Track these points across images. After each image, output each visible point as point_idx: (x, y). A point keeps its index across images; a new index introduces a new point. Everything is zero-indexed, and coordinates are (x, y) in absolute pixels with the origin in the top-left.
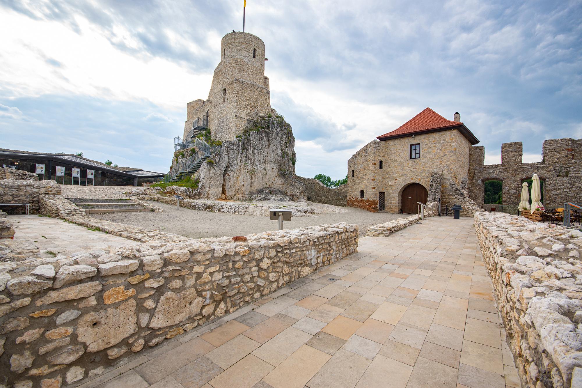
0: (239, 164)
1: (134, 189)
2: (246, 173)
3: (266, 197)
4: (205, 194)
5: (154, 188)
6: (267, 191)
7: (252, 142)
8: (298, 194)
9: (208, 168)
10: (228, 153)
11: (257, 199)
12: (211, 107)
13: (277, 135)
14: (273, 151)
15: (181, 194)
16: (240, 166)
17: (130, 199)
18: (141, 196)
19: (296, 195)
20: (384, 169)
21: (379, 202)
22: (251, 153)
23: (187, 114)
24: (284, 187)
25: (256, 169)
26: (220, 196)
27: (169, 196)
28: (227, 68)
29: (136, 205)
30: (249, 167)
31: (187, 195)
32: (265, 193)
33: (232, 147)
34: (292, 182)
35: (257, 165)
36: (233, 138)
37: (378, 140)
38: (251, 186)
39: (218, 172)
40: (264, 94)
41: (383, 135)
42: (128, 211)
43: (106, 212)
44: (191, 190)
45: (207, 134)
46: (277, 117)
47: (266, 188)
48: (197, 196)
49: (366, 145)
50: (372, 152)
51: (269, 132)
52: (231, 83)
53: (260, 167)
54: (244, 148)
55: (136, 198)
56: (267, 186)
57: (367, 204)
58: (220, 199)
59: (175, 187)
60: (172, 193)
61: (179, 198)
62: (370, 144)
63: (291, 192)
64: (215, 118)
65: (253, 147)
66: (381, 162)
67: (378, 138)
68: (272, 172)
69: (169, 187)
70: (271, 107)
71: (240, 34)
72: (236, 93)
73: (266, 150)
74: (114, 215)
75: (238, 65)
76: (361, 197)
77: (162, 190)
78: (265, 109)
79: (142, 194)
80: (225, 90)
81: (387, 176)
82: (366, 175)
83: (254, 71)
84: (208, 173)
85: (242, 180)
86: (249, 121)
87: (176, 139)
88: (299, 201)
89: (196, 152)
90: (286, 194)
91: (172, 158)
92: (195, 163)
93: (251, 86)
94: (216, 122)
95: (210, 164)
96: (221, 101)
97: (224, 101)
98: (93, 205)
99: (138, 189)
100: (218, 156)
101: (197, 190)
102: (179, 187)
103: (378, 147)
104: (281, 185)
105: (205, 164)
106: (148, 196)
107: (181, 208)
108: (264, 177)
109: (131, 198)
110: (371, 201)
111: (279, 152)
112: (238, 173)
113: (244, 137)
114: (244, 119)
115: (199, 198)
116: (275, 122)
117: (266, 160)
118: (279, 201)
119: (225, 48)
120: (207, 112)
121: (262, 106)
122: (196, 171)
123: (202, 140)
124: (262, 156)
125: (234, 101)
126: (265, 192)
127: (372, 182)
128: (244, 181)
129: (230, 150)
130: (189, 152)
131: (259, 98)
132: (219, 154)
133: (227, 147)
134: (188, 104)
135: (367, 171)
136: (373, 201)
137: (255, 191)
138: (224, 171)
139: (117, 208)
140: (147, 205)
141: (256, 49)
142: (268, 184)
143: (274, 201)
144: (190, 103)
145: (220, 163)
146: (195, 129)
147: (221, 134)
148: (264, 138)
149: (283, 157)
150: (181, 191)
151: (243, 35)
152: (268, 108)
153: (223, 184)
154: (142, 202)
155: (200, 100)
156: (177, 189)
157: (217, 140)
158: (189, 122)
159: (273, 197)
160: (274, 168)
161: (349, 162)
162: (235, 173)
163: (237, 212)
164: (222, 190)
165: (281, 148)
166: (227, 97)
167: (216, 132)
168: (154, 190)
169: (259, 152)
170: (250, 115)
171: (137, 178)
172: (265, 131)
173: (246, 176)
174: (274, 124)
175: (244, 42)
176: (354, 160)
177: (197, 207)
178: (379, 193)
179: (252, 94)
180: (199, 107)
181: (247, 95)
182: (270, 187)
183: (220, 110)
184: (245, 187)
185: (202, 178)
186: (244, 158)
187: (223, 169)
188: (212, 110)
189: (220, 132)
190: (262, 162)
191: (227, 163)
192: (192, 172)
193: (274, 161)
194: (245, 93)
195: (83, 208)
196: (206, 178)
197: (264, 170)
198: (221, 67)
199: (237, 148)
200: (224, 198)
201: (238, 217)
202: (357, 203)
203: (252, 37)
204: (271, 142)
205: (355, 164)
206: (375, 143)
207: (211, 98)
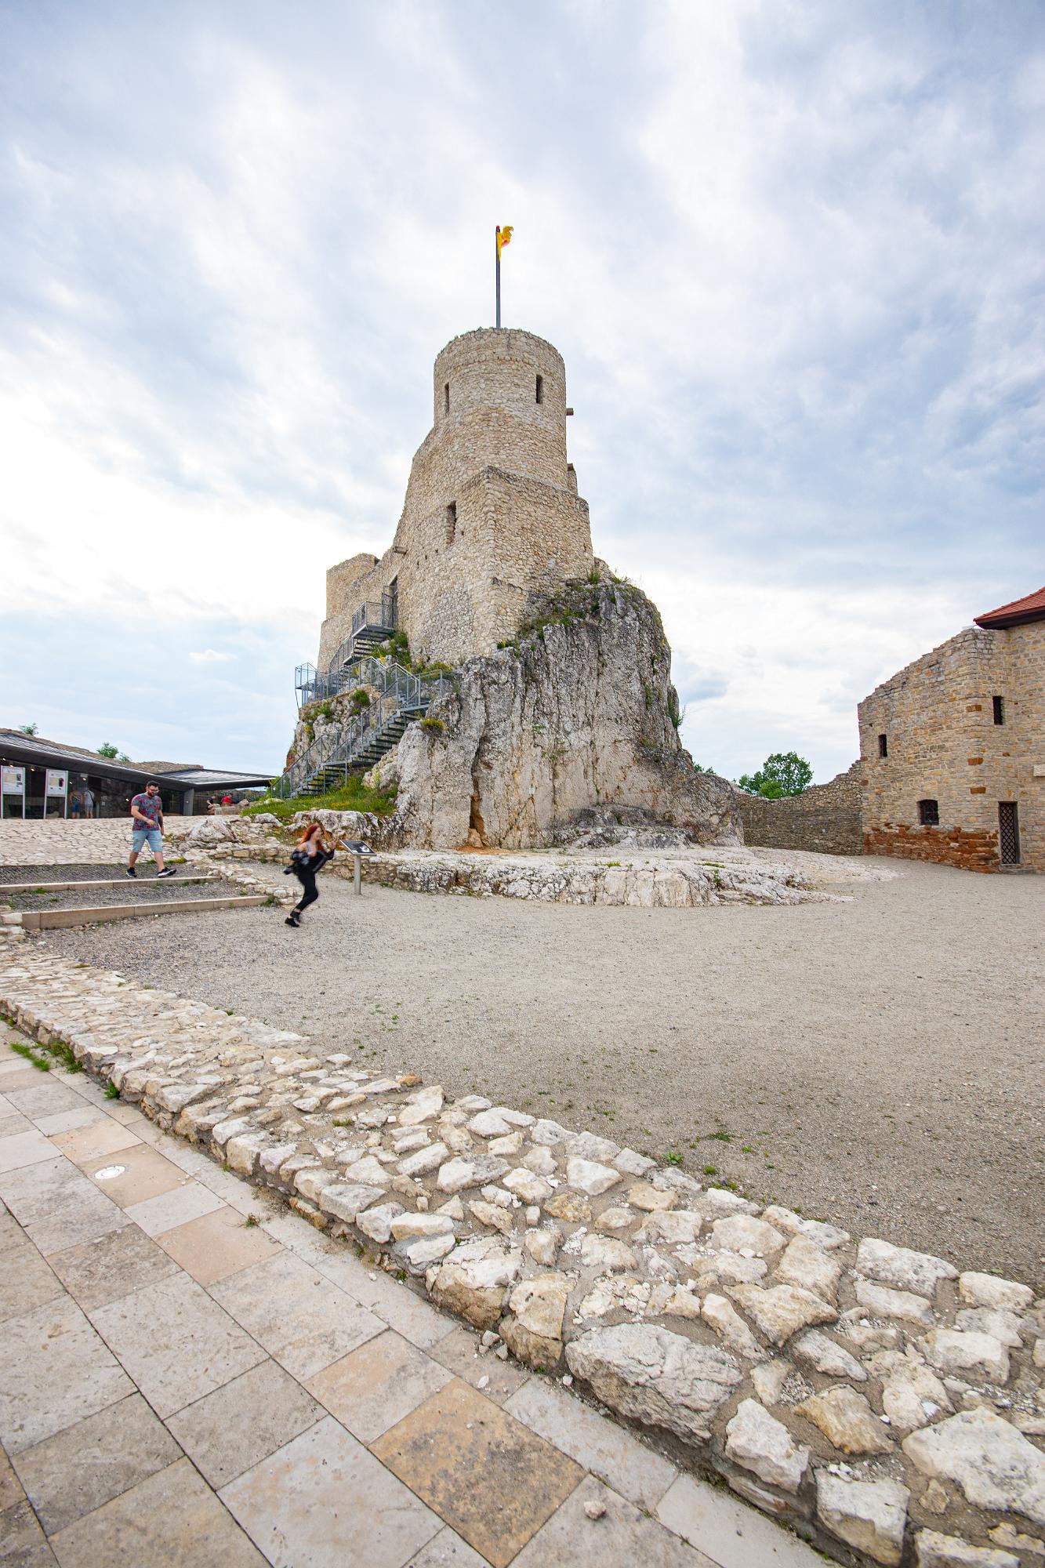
0: (518, 729)
1: (195, 824)
2: (539, 758)
3: (607, 835)
4: (421, 831)
5: (253, 818)
6: (608, 815)
7: (551, 657)
8: (715, 820)
9: (427, 744)
10: (485, 696)
11: (579, 842)
12: (404, 568)
13: (625, 632)
14: (616, 687)
15: (345, 835)
16: (520, 737)
17: (185, 861)
18: (221, 848)
19: (707, 826)
20: (1008, 723)
21: (999, 836)
22: (550, 693)
23: (328, 599)
24: (660, 800)
25: (566, 745)
26: (465, 835)
28: (456, 441)
29: (210, 882)
30: (547, 740)
31: (364, 837)
32: (601, 821)
33: (494, 675)
34: (690, 782)
35: (568, 733)
36: (487, 648)
37: (978, 627)
38: (554, 802)
39: (458, 759)
40: (572, 512)
41: (995, 612)
42: (185, 910)
43: (104, 917)
44: (375, 822)
45: (396, 648)
46: (616, 581)
47: (598, 804)
48: (395, 841)
49: (935, 650)
50: (964, 670)
51: (598, 628)
52: (475, 483)
53: (578, 739)
54: (531, 678)
55: (205, 855)
56: (602, 798)
57: (953, 844)
58: (467, 846)
59: (322, 813)
61: (360, 851)
62: (954, 645)
63: (687, 814)
64: (421, 597)
65: (555, 675)
66: (998, 701)
67: (978, 621)
68: (616, 752)
69: (304, 812)
70: (596, 554)
71: (494, 335)
72: (493, 509)
73: (592, 685)
74: (133, 931)
75: (491, 428)
76: (923, 823)
77: (280, 825)
78: (577, 558)
79: (221, 841)
80: (452, 508)
81: (1022, 746)
82: (941, 748)
83: (540, 445)
84: (427, 762)
85: (527, 783)
86: (534, 596)
87: (299, 670)
88: (719, 845)
89: (371, 701)
90: (668, 821)
91: (295, 726)
92: (370, 737)
93: (534, 488)
94: (428, 607)
95: (433, 730)
96: (441, 543)
97: (451, 540)
98: (58, 890)
99: (206, 824)
100: (456, 704)
101: (394, 821)
102: (338, 813)
103: (985, 651)
104: (649, 795)
105: (414, 730)
106: (241, 846)
107: (366, 889)
108: (590, 772)
109: (187, 856)
110: (968, 836)
111: (636, 688)
112: (515, 760)
113: (524, 644)
114: (520, 591)
115: (403, 845)
116: (617, 594)
117: (593, 717)
118: (652, 845)
119: (447, 381)
120: (394, 583)
121: (570, 548)
122: (379, 759)
123: (384, 664)
124: (581, 702)
125: (487, 534)
126: (602, 816)
127: (971, 771)
128: (536, 784)
129: (489, 685)
130: (346, 702)
131: (559, 524)
132: (459, 699)
133: (481, 676)
134: (329, 572)
135: (945, 735)
136: (981, 835)
137: (565, 817)
138: (473, 755)
139: (144, 896)
140: (247, 880)
141: (544, 376)
142: (603, 792)
143: (635, 847)
144: (336, 568)
145: (462, 728)
146: (360, 636)
147: (445, 641)
148: (587, 644)
149: (648, 704)
150: (345, 824)
151: (501, 336)
152: (586, 554)
153: (472, 798)
154: (228, 870)
155: (365, 555)
156: (329, 818)
157: (432, 662)
158: (335, 623)
159: (628, 833)
160: (620, 741)
161: (865, 709)
162: (506, 760)
163: (564, 893)
164: (471, 817)
165: (641, 676)
166: (459, 526)
167: (427, 638)
168: (255, 825)
169: (572, 690)
170: (534, 578)
171: (193, 791)
172: (587, 624)
173: (537, 770)
174: (613, 601)
175: (508, 358)
176: (886, 701)
177: (415, 882)
178: (997, 805)
179: (540, 513)
180: (364, 576)
181: (525, 517)
182: (612, 803)
183: (437, 570)
184: (537, 805)
185: (407, 780)
186: (529, 712)
187: (472, 747)
188: (408, 574)
189: (440, 638)
190: (581, 723)
191: (481, 726)
192: (364, 764)
193: (621, 719)
194: (519, 511)
195: (14, 907)
196: (420, 780)
197: (589, 748)
198: (437, 440)
199: (510, 680)
200: (478, 844)
201: (572, 913)
202: (907, 843)
203: (531, 342)
204: (606, 657)
205: (889, 715)
206: (976, 637)
207: (405, 539)
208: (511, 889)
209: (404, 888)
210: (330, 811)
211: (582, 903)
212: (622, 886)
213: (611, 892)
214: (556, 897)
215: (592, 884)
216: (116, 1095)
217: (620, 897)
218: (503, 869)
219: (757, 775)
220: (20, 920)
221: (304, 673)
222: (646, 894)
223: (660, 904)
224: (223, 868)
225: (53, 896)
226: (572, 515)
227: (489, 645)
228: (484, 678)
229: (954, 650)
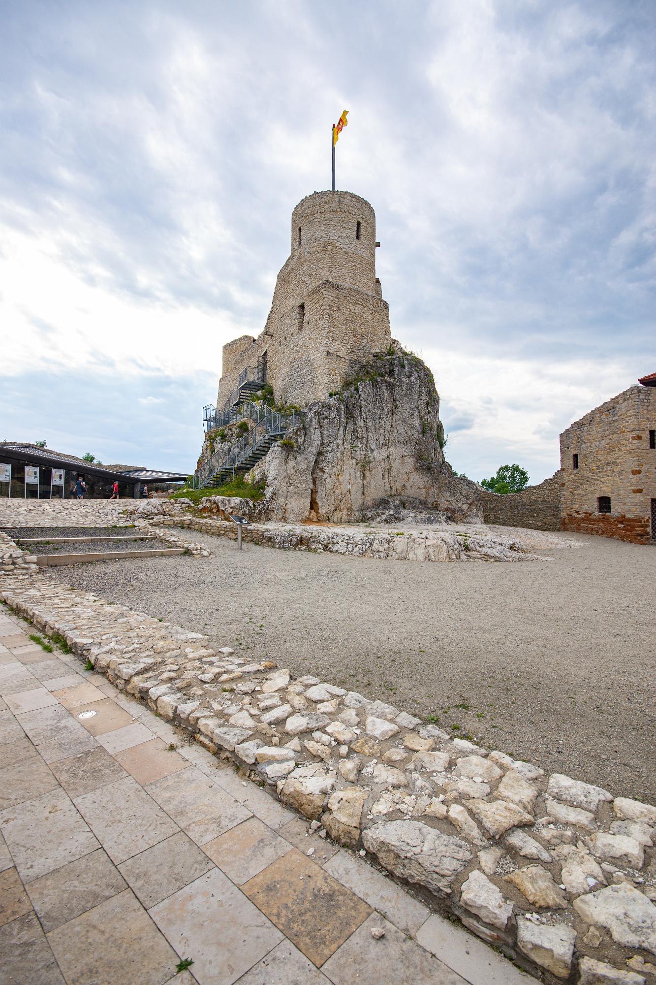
0: (341, 447)
1: (140, 504)
2: (354, 466)
3: (396, 515)
4: (280, 511)
5: (176, 501)
6: (397, 502)
7: (363, 402)
8: (465, 507)
9: (284, 456)
10: (321, 426)
11: (378, 519)
12: (272, 345)
13: (410, 387)
14: (404, 421)
15: (232, 512)
16: (342, 453)
17: (135, 526)
18: (156, 519)
19: (460, 510)
21: (650, 521)
22: (362, 425)
23: (224, 365)
24: (430, 493)
25: (372, 457)
26: (307, 514)
27: (209, 516)
28: (305, 264)
29: (150, 540)
30: (360, 455)
31: (244, 514)
32: (393, 506)
33: (327, 413)
34: (450, 482)
35: (373, 451)
36: (322, 396)
37: (641, 385)
38: (363, 494)
39: (303, 466)
40: (378, 309)
42: (134, 557)
43: (86, 559)
44: (251, 504)
45: (266, 396)
46: (405, 354)
47: (391, 495)
48: (263, 516)
49: (612, 399)
50: (631, 413)
51: (393, 384)
52: (316, 291)
53: (379, 455)
54: (350, 416)
55: (147, 523)
56: (393, 492)
57: (619, 526)
58: (308, 520)
59: (219, 498)
60: (214, 511)
61: (241, 522)
62: (624, 396)
63: (448, 503)
64: (282, 363)
65: (365, 413)
66: (653, 433)
67: (641, 381)
68: (403, 463)
69: (208, 498)
70: (393, 337)
71: (331, 195)
72: (328, 307)
73: (388, 421)
74: (102, 569)
75: (327, 256)
76: (600, 512)
77: (193, 505)
78: (381, 339)
79: (156, 514)
80: (302, 307)
82: (614, 463)
83: (358, 266)
84: (284, 467)
85: (346, 482)
86: (353, 363)
87: (205, 408)
88: (467, 523)
89: (250, 428)
90: (436, 507)
91: (202, 444)
92: (249, 451)
93: (354, 294)
94: (286, 370)
95: (288, 448)
96: (294, 329)
97: (301, 327)
98: (58, 543)
99: (148, 504)
100: (303, 432)
101: (263, 504)
102: (228, 498)
103: (646, 401)
104: (424, 491)
105: (276, 448)
106: (169, 518)
107: (245, 546)
109: (136, 523)
110: (630, 520)
111: (416, 422)
112: (339, 467)
113: (346, 394)
114: (344, 360)
115: (268, 519)
116: (406, 362)
117: (389, 440)
118: (425, 522)
119: (300, 225)
120: (265, 354)
121: (376, 332)
122: (254, 465)
123: (258, 405)
124: (382, 431)
125: (324, 323)
126: (394, 503)
127: (633, 478)
128: (352, 482)
129: (324, 419)
130: (234, 429)
131: (370, 317)
132: (304, 428)
133: (318, 413)
134: (225, 347)
135: (616, 455)
136: (639, 520)
137: (370, 503)
138: (313, 464)
139: (109, 548)
140: (172, 539)
141: (361, 221)
142: (394, 488)
143: (414, 523)
144: (229, 345)
145: (306, 446)
146: (243, 388)
147: (296, 392)
148: (386, 394)
149: (424, 433)
150: (232, 505)
151: (335, 196)
152: (387, 337)
153: (312, 490)
154: (160, 532)
155: (247, 337)
156: (223, 502)
157: (288, 405)
158: (228, 380)
159: (410, 515)
160: (406, 456)
161: (564, 438)
162: (333, 467)
163: (368, 551)
164: (311, 503)
165: (420, 415)
166: (306, 318)
167: (285, 390)
168: (177, 505)
169: (376, 423)
170: (353, 351)
171: (140, 483)
172: (386, 381)
173: (353, 473)
174: (403, 367)
175: (339, 210)
176: (578, 433)
177: (276, 543)
178: (650, 501)
179: (357, 310)
180: (246, 350)
181: (348, 313)
182: (400, 495)
183: (292, 346)
184: (352, 496)
185: (271, 478)
186: (349, 437)
187: (312, 458)
188: (274, 349)
189: (293, 389)
190: (381, 444)
191: (318, 445)
192: (245, 468)
193: (407, 442)
194: (344, 309)
195: (32, 553)
196: (279, 478)
197: (386, 460)
198: (293, 264)
199: (337, 416)
200: (315, 519)
201: (372, 564)
202: (590, 524)
203: (354, 200)
204: (398, 402)
205: (580, 442)
206: (639, 391)
207: (272, 326)
208: (335, 548)
209: (268, 546)
210: (223, 497)
211: (380, 558)
212: (405, 547)
213: (397, 551)
214: (363, 554)
215: (386, 546)
216: (92, 668)
217: (404, 555)
218: (330, 535)
219: (493, 479)
220: (35, 560)
221: (209, 411)
222: (420, 553)
223: (429, 560)
224: (157, 531)
225: (56, 546)
226: (378, 312)
227: (324, 394)
228: (321, 415)
229: (624, 400)
